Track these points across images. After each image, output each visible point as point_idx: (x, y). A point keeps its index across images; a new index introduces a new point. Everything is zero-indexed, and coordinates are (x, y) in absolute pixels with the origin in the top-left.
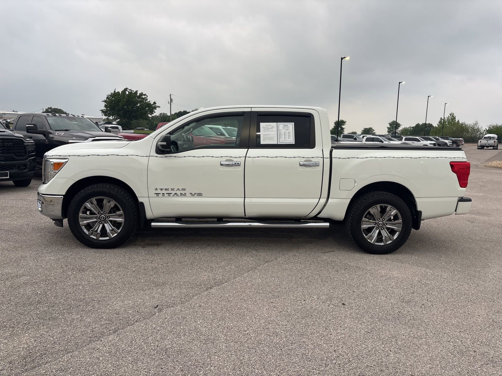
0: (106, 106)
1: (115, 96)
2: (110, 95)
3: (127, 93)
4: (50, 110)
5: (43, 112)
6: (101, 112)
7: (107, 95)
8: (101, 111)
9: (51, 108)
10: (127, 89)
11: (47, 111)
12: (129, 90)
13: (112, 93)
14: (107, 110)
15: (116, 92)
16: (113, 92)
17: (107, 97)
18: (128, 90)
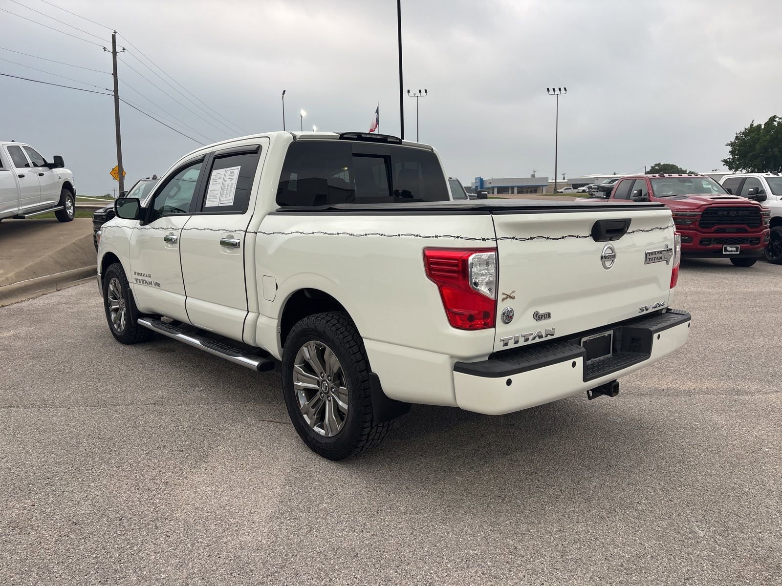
0: (732, 152)
1: (751, 132)
2: (742, 132)
3: (776, 123)
4: (657, 168)
5: (647, 173)
6: (724, 163)
7: (736, 134)
8: (723, 161)
9: (659, 165)
10: (775, 117)
11: (653, 171)
12: (780, 118)
13: (747, 128)
14: (734, 158)
15: (754, 125)
16: (748, 126)
17: (737, 137)
18: (777, 119)
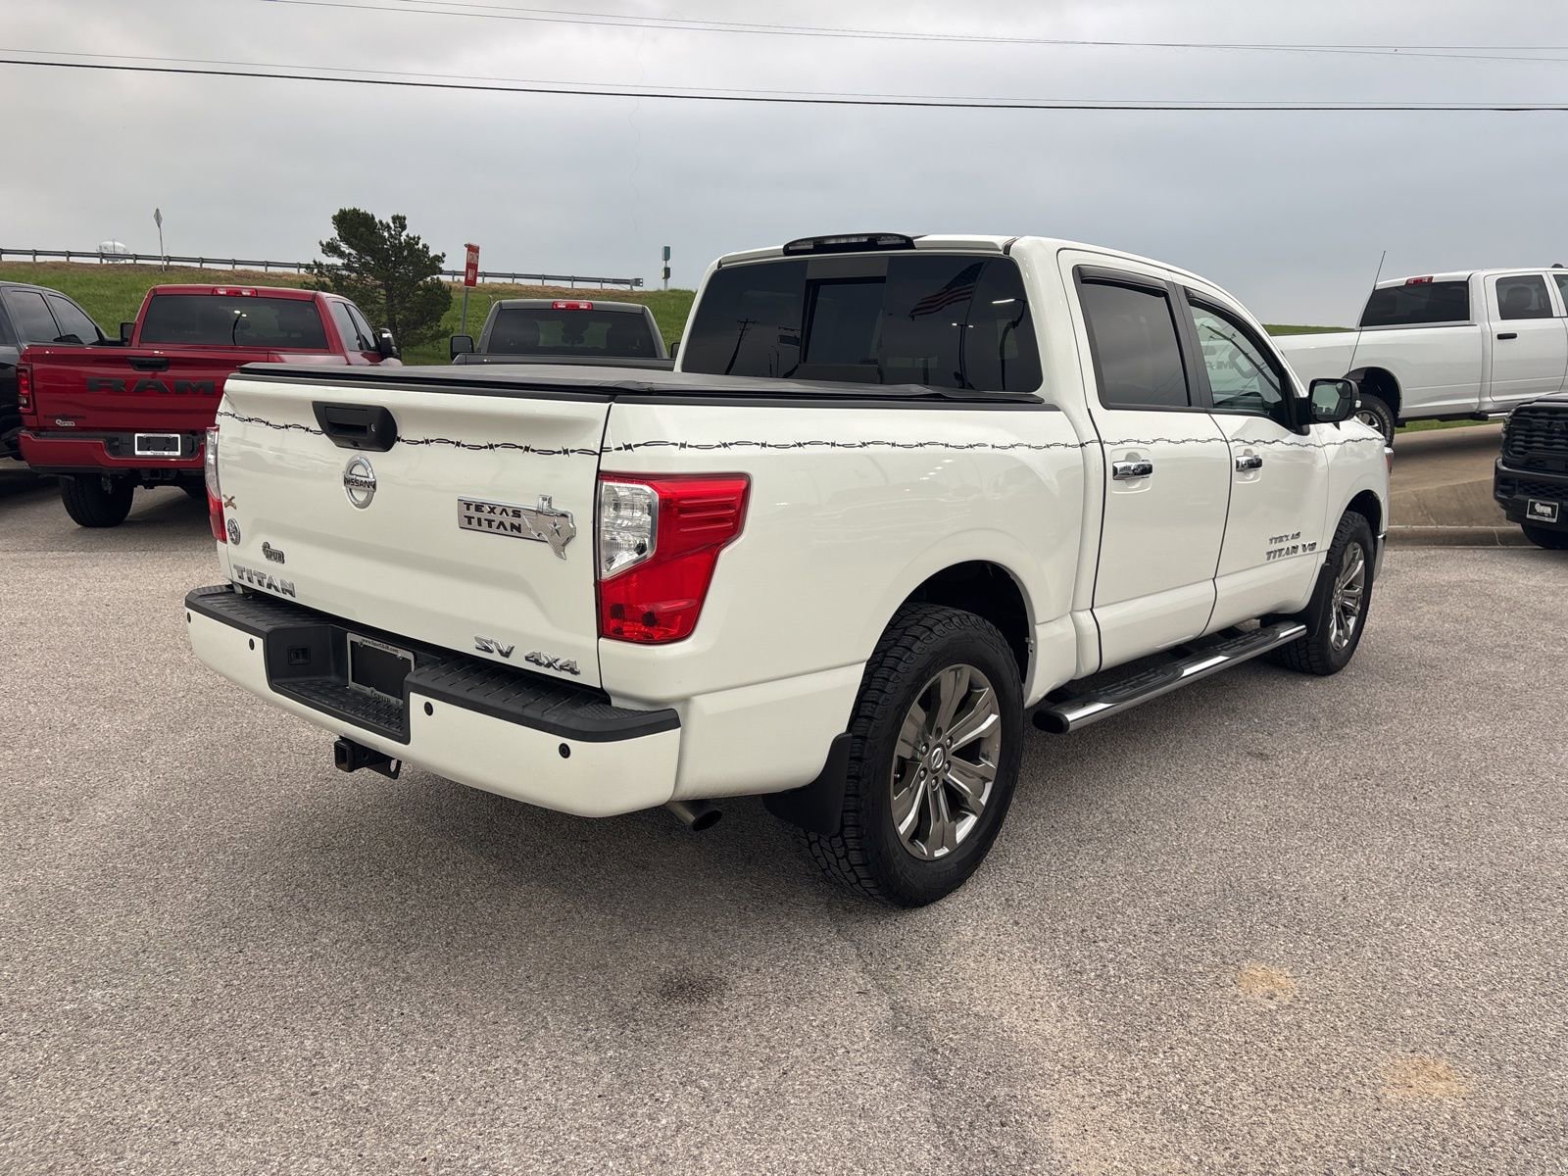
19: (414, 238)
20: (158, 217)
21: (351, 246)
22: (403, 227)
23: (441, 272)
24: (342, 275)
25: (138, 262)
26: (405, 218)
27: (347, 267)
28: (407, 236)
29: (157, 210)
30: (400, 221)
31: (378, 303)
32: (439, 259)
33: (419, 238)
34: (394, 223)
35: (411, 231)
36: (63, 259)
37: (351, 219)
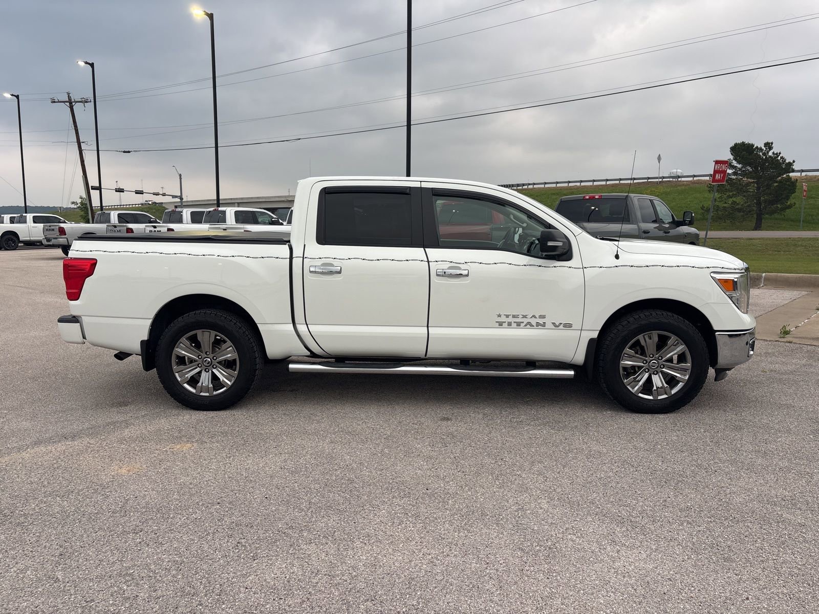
19: (777, 153)
20: (659, 158)
21: (739, 162)
22: (771, 148)
23: (793, 171)
24: (731, 178)
25: (649, 180)
26: (772, 143)
27: (735, 174)
28: (773, 153)
29: (659, 155)
30: (769, 146)
31: (750, 192)
32: (790, 164)
33: (780, 153)
34: (765, 147)
35: (775, 149)
36: (618, 182)
37: (739, 148)
